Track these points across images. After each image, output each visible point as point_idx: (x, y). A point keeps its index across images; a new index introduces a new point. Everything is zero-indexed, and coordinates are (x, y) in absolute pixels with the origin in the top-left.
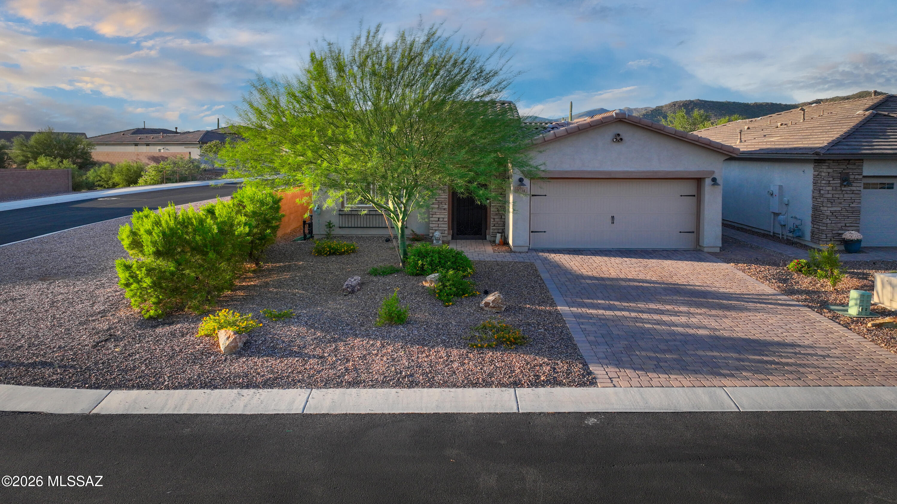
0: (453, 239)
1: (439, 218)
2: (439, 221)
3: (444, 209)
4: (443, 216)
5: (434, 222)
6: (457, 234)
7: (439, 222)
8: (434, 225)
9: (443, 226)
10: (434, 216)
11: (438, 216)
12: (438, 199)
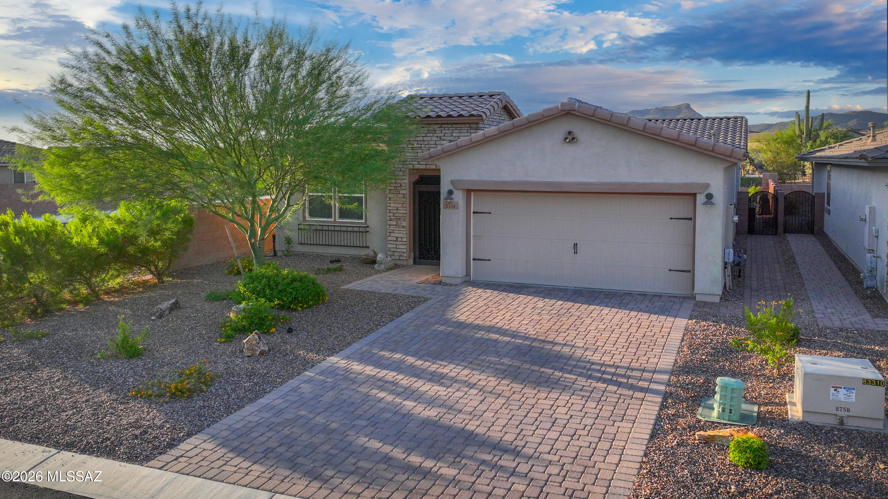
0: (415, 263)
1: (397, 238)
2: (397, 241)
3: (403, 227)
4: (401, 235)
5: (391, 242)
6: (420, 259)
7: (397, 243)
8: (392, 246)
9: (401, 247)
10: (392, 235)
11: (396, 235)
12: (396, 215)
